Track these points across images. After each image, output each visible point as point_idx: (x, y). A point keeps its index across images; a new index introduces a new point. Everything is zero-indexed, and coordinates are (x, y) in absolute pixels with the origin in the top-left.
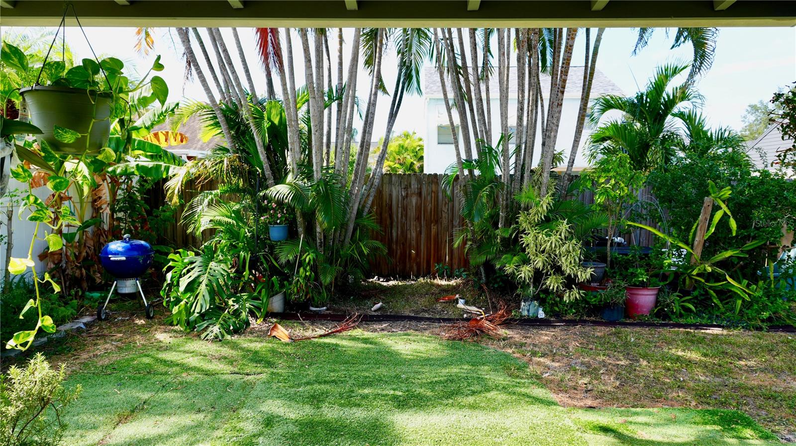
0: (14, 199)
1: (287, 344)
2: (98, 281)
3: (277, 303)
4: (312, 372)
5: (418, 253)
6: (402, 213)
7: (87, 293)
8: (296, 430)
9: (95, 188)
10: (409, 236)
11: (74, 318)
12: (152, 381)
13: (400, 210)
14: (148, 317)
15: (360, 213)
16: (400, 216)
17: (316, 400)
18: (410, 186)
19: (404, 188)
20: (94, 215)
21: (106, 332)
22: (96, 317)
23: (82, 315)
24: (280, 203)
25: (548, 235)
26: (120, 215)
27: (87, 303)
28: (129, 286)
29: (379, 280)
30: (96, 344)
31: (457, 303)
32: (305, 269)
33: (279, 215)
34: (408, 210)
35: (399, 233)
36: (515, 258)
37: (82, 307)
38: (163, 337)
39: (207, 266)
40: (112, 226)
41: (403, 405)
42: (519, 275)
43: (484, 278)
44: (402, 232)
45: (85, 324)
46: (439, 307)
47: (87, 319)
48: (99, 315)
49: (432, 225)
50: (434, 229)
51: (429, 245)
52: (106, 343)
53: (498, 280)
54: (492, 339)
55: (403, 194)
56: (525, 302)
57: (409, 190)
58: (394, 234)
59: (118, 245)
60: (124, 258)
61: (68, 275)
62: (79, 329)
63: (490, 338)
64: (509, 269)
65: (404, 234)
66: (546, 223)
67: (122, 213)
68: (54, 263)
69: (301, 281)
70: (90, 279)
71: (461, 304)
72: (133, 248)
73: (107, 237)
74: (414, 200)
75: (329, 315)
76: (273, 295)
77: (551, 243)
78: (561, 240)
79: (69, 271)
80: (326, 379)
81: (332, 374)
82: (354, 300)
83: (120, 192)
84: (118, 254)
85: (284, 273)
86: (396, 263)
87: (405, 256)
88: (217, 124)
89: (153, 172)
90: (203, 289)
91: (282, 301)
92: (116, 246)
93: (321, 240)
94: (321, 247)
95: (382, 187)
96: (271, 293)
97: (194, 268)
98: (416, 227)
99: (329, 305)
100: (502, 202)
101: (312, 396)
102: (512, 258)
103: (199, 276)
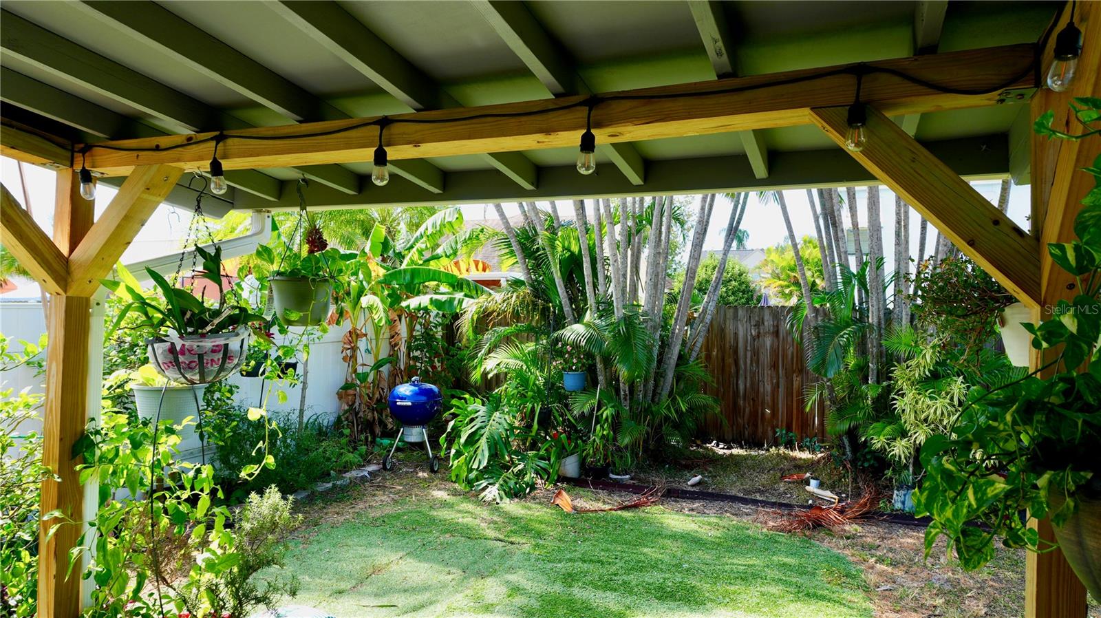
0: (311, 337)
1: (568, 515)
2: (390, 426)
3: (570, 466)
4: (582, 548)
5: (774, 414)
6: (751, 358)
7: (378, 439)
8: (536, 605)
9: (391, 323)
10: (761, 390)
11: (360, 466)
12: (415, 538)
13: (749, 354)
14: (432, 471)
15: (681, 358)
16: (749, 362)
17: (569, 578)
18: (763, 323)
19: (755, 326)
20: (391, 353)
21: (388, 484)
22: (381, 466)
23: (369, 462)
24: (576, 346)
25: (931, 398)
26: (417, 353)
27: (376, 450)
28: (416, 434)
29: (718, 446)
30: (374, 495)
31: (808, 484)
32: (602, 427)
33: (575, 361)
34: (761, 355)
35: (748, 385)
36: (888, 428)
37: (372, 453)
38: (440, 494)
39: (490, 417)
40: (408, 366)
41: (666, 597)
42: (890, 452)
43: (848, 453)
44: (752, 384)
45: (370, 473)
46: (782, 487)
47: (372, 468)
48: (384, 464)
49: (795, 375)
50: (796, 381)
51: (789, 403)
52: (384, 494)
53: (868, 457)
54: (831, 535)
55: (754, 334)
56: (898, 490)
57: (761, 327)
58: (741, 387)
59: (405, 388)
60: (409, 404)
61: (360, 417)
62: (363, 477)
63: (830, 533)
64: (878, 442)
65: (755, 387)
66: (934, 379)
67: (419, 352)
68: (348, 405)
69: (598, 440)
70: (382, 423)
71: (813, 487)
72: (423, 392)
73: (402, 378)
74: (768, 341)
75: (633, 486)
76: (568, 456)
77: (936, 409)
78: (954, 406)
79: (361, 414)
80: (593, 558)
81: (602, 553)
82: (669, 469)
83: (418, 327)
84: (405, 399)
85: (579, 430)
86: (744, 425)
87: (755, 417)
88: (512, 253)
89: (447, 305)
90: (483, 443)
91: (576, 464)
92: (405, 389)
93: (625, 391)
94: (626, 400)
95: (725, 324)
96: (563, 453)
97: (477, 417)
98: (771, 377)
99: (633, 474)
100: (872, 350)
101: (568, 574)
102: (884, 428)
103: (481, 428)
